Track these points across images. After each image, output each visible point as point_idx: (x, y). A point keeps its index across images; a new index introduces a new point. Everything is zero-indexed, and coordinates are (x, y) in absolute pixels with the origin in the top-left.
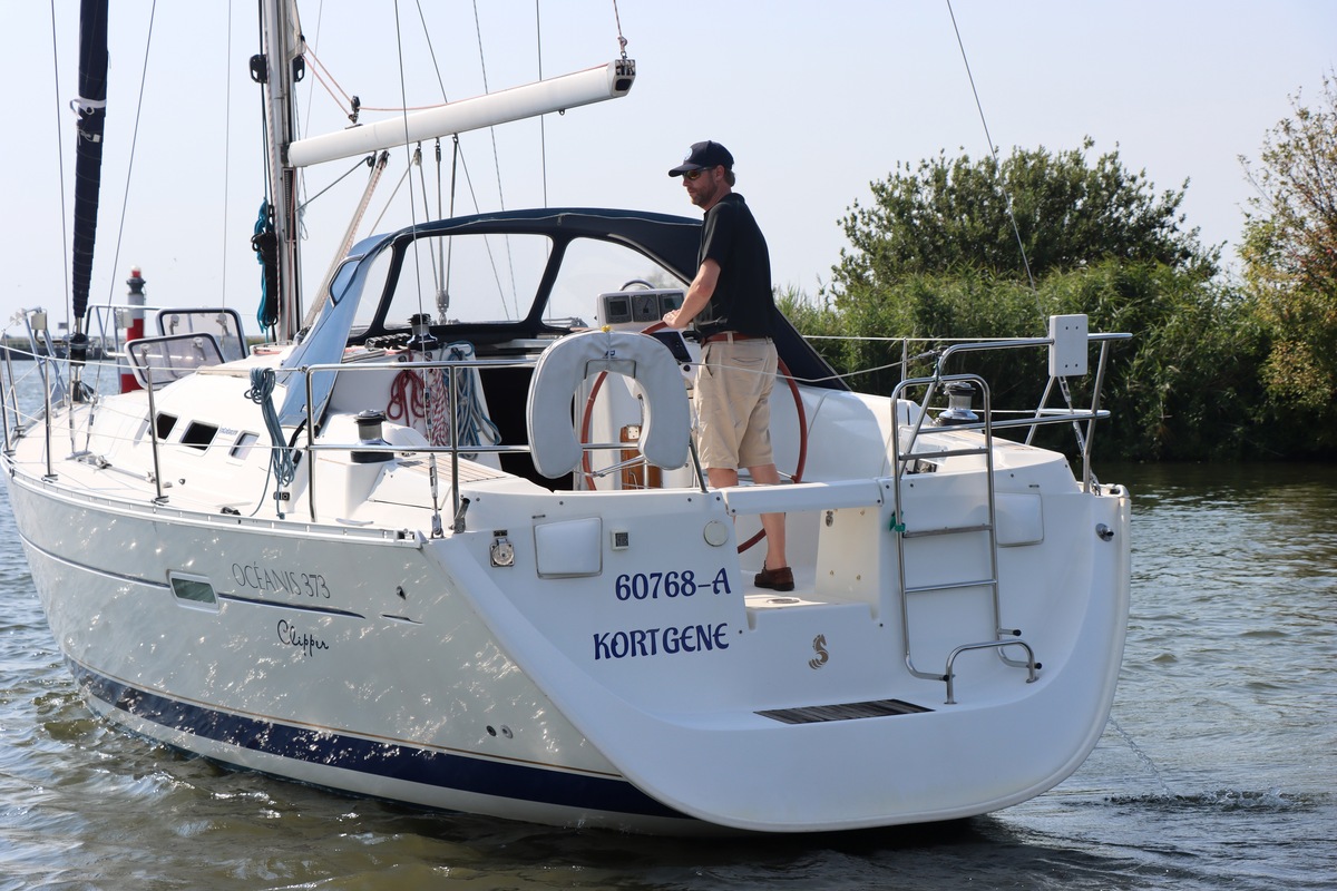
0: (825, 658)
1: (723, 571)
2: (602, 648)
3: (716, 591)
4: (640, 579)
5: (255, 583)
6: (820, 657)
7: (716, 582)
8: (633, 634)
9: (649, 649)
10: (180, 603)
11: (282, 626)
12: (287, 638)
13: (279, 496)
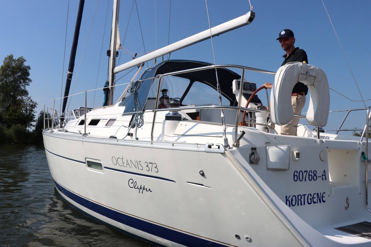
2: (288, 202)
4: (301, 173)
6: (346, 205)
7: (322, 175)
8: (298, 196)
10: (89, 169)
11: (131, 181)
12: (132, 185)
13: (129, 134)
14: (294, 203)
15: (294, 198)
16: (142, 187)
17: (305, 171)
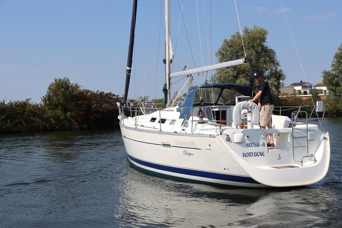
0: (280, 158)
1: (264, 143)
2: (244, 155)
3: (263, 146)
4: (250, 144)
5: (180, 144)
6: (279, 158)
7: (263, 145)
8: (249, 153)
9: (252, 156)
10: (163, 148)
11: (185, 151)
12: (185, 153)
13: (183, 130)
14: (247, 155)
15: (247, 154)
16: (190, 153)
17: (252, 143)
